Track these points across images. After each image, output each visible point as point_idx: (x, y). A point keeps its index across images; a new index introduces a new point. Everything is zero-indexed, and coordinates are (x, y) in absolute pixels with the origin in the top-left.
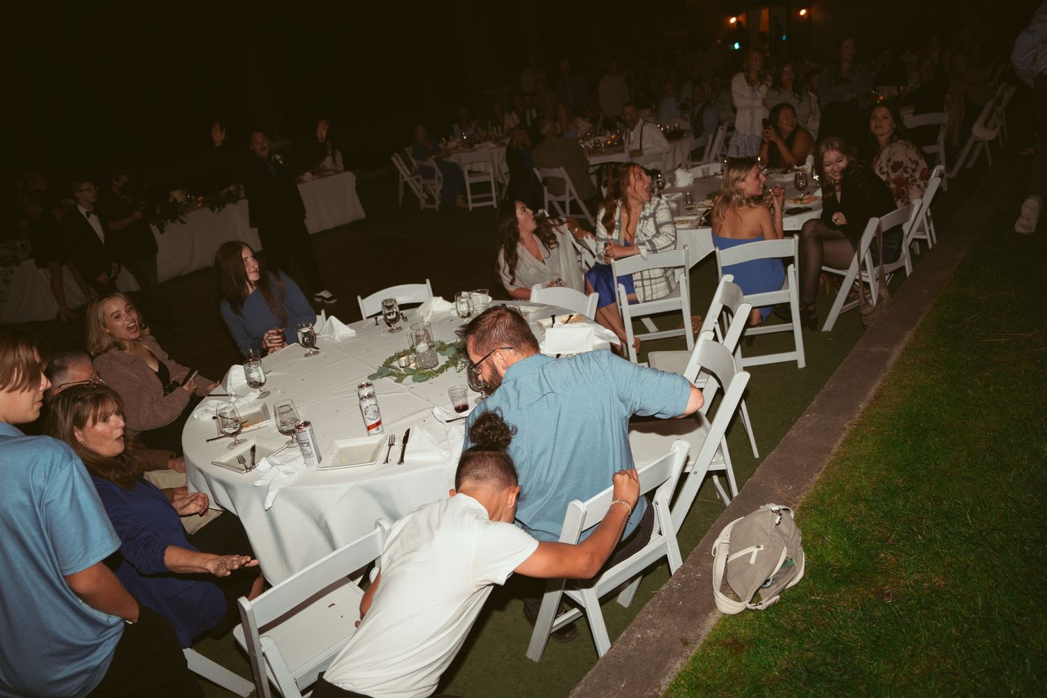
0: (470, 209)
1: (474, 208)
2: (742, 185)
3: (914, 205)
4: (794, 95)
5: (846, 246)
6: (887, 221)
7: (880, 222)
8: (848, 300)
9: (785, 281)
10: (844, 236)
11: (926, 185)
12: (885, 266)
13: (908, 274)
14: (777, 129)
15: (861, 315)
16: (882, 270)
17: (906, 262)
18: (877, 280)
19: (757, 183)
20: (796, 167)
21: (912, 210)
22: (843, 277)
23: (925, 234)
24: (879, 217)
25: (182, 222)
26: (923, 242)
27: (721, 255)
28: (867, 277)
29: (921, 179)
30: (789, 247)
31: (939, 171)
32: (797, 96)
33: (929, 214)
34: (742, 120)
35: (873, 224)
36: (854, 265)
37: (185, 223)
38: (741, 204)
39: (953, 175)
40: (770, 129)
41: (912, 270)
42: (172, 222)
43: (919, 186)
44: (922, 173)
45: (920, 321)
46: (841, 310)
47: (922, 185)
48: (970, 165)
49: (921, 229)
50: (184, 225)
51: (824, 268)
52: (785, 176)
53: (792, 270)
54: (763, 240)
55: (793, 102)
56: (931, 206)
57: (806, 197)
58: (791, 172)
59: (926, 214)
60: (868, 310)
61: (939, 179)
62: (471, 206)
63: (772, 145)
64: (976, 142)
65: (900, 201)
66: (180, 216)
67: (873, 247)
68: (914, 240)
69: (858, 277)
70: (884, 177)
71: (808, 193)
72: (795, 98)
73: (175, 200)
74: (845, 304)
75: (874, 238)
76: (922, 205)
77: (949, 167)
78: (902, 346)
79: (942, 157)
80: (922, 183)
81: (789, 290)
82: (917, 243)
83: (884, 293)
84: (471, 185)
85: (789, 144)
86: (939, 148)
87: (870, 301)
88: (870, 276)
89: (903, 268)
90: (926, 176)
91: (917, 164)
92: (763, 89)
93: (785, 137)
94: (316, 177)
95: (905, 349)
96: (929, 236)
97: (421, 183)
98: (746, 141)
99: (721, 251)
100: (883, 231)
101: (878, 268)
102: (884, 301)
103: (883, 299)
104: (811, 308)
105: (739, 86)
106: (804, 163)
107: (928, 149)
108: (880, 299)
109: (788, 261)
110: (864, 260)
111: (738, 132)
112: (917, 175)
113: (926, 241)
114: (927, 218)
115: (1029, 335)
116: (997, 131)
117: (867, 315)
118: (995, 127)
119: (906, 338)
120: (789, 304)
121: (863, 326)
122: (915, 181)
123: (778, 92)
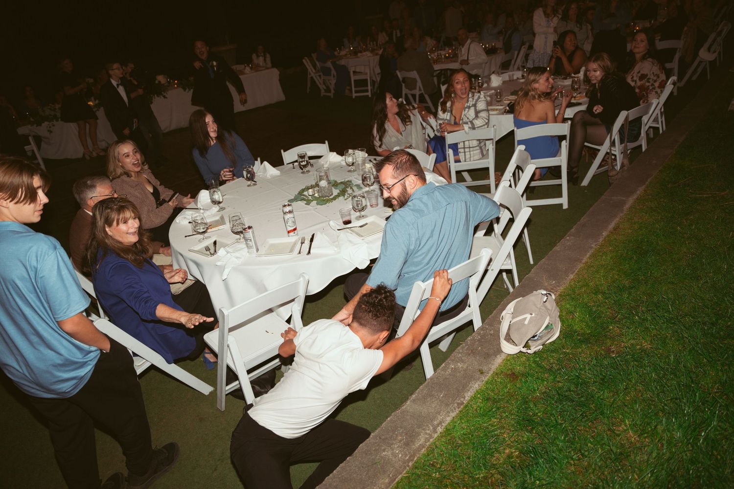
0: (354, 97)
1: (356, 97)
2: (536, 85)
3: (652, 103)
4: (577, 25)
5: (602, 130)
6: (633, 113)
8: (600, 166)
9: (559, 152)
10: (600, 122)
12: (628, 144)
13: (644, 150)
14: (563, 49)
15: (608, 176)
16: (626, 146)
17: (643, 142)
18: (622, 153)
19: (547, 84)
20: (573, 75)
21: (651, 106)
22: (599, 150)
23: (658, 124)
24: (628, 110)
25: (165, 97)
26: (656, 129)
27: (518, 132)
28: (615, 151)
29: (659, 87)
30: (564, 129)
31: (673, 81)
32: (578, 25)
33: (662, 110)
34: (539, 42)
35: (623, 115)
36: (607, 142)
37: (166, 98)
38: (534, 98)
39: (681, 84)
40: (557, 48)
41: (646, 148)
42: (158, 96)
43: (656, 92)
44: (660, 83)
45: (649, 181)
46: (595, 173)
48: (694, 78)
49: (656, 120)
50: (166, 99)
51: (586, 144)
52: (565, 81)
53: (565, 144)
54: (547, 123)
55: (576, 30)
56: (664, 105)
57: (579, 95)
58: (569, 78)
60: (614, 173)
61: (673, 86)
62: (354, 95)
63: (559, 59)
64: (701, 62)
65: (643, 101)
66: (163, 93)
67: (621, 131)
68: (650, 127)
69: (609, 151)
70: (633, 84)
71: (580, 93)
72: (577, 27)
73: (160, 82)
74: (598, 168)
75: (623, 125)
76: (659, 103)
77: (680, 78)
78: (635, 197)
79: (676, 71)
80: (659, 91)
82: (652, 130)
83: (626, 162)
84: (355, 81)
85: (570, 59)
86: (674, 65)
87: (616, 167)
88: (617, 151)
89: (641, 146)
90: (662, 86)
91: (658, 77)
92: (555, 20)
93: (568, 54)
94: (253, 71)
95: (637, 199)
96: (661, 126)
97: (322, 78)
98: (540, 56)
99: (518, 130)
100: (630, 120)
101: (623, 145)
102: (625, 167)
103: (624, 166)
104: (575, 170)
105: (539, 17)
106: (579, 72)
108: (622, 166)
109: (562, 138)
110: (614, 139)
111: (535, 50)
112: (657, 84)
113: (658, 128)
114: (661, 113)
115: (723, 194)
116: (716, 54)
117: (613, 176)
118: (715, 52)
119: (638, 192)
120: (560, 167)
121: (610, 183)
122: (654, 88)
123: (565, 23)
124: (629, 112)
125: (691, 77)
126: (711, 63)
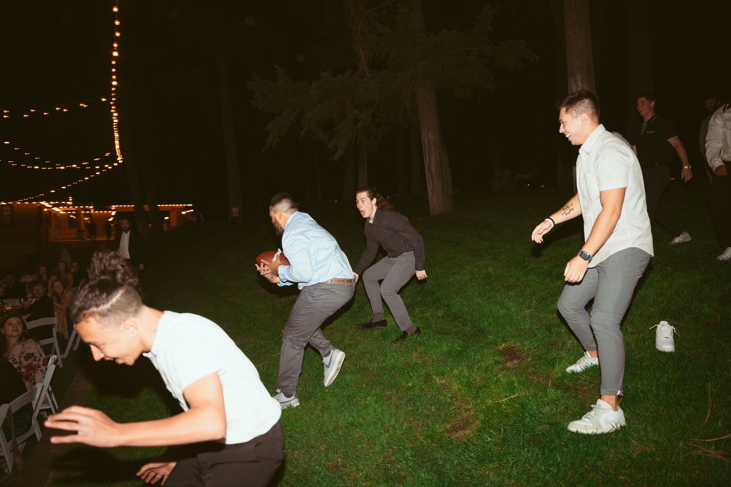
7: (10, 406)
11: (46, 369)
12: (17, 439)
13: (39, 439)
16: (15, 443)
17: (36, 430)
18: (11, 451)
21: (36, 392)
23: (49, 405)
24: (8, 402)
26: (49, 411)
29: (43, 365)
31: (53, 360)
33: (50, 389)
35: (4, 409)
39: (65, 355)
41: (41, 436)
43: (42, 370)
44: (44, 361)
47: (44, 370)
48: (75, 348)
49: (45, 402)
56: (51, 383)
59: (48, 388)
61: (54, 366)
65: (28, 382)
68: (41, 411)
70: (16, 366)
75: (5, 419)
77: (62, 351)
79: (56, 346)
80: (43, 368)
82: (45, 412)
83: (19, 460)
86: (54, 340)
87: (7, 470)
88: (4, 450)
89: (34, 435)
96: (52, 405)
101: (11, 442)
102: (19, 467)
107: (45, 342)
108: (15, 466)
112: (41, 363)
113: (50, 409)
114: (49, 392)
122: (39, 367)
124: (10, 404)
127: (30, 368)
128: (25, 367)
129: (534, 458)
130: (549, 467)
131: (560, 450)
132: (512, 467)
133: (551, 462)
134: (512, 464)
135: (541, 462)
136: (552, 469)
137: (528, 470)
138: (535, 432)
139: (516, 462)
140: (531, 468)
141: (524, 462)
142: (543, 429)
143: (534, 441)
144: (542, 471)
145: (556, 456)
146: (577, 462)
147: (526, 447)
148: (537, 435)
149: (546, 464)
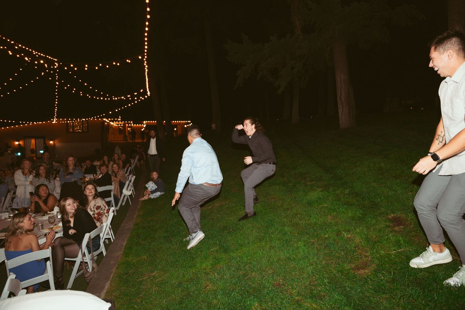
2: (21, 224)
4: (47, 180)
6: (93, 234)
7: (90, 235)
8: (79, 270)
9: (46, 270)
10: (73, 242)
12: (93, 253)
13: (104, 255)
14: (39, 196)
15: (85, 278)
16: (93, 255)
17: (103, 249)
18: (91, 260)
19: (30, 222)
20: (49, 212)
22: (75, 262)
23: (109, 236)
24: (89, 233)
26: (109, 239)
27: (9, 264)
28: (86, 259)
29: (107, 213)
30: (47, 253)
32: (48, 180)
33: (110, 227)
34: (19, 191)
35: (87, 236)
36: (80, 255)
39: (118, 208)
40: (34, 196)
41: (106, 253)
43: (106, 216)
44: (107, 210)
45: (111, 276)
46: (75, 277)
47: (107, 216)
48: (123, 204)
49: (108, 234)
51: (66, 259)
52: (43, 217)
53: (49, 264)
54: (32, 252)
55: (46, 183)
56: (111, 224)
57: (55, 226)
58: (46, 215)
59: (109, 227)
60: (88, 274)
61: (113, 213)
63: (36, 203)
64: (125, 196)
65: (98, 222)
68: (105, 239)
69: (82, 261)
71: (56, 225)
72: (47, 181)
74: (77, 273)
75: (88, 242)
77: (116, 205)
78: (105, 291)
79: (113, 202)
80: (107, 214)
81: (48, 274)
82: (107, 240)
83: (95, 265)
85: (45, 202)
86: (112, 199)
87: (88, 270)
88: (88, 259)
89: (102, 252)
90: (108, 212)
91: (105, 207)
92: (31, 177)
95: (106, 292)
96: (111, 236)
98: (22, 200)
99: (8, 261)
100: (92, 238)
101: (91, 255)
102: (95, 269)
103: (94, 269)
104: (60, 279)
105: (19, 176)
106: (53, 210)
107: (108, 199)
108: (93, 268)
109: (47, 259)
110: (84, 252)
111: (18, 197)
112: (105, 211)
113: (110, 238)
114: (110, 229)
115: (153, 274)
116: (131, 191)
117: (88, 277)
118: (130, 190)
119: (106, 287)
120: (48, 280)
121: (87, 282)
122: (104, 214)
123: (38, 179)
124: (90, 233)
125: (122, 204)
126: (131, 196)
127: (99, 214)
128: (97, 214)
129: (417, 294)
130: (428, 302)
131: (437, 291)
132: (400, 299)
133: (430, 299)
134: (400, 297)
135: (422, 298)
136: (430, 304)
137: (412, 303)
138: (417, 277)
139: (403, 296)
140: (414, 301)
141: (409, 297)
142: (423, 275)
143: (416, 283)
144: (423, 304)
145: (434, 295)
146: (450, 301)
147: (410, 286)
148: (419, 279)
149: (426, 300)
